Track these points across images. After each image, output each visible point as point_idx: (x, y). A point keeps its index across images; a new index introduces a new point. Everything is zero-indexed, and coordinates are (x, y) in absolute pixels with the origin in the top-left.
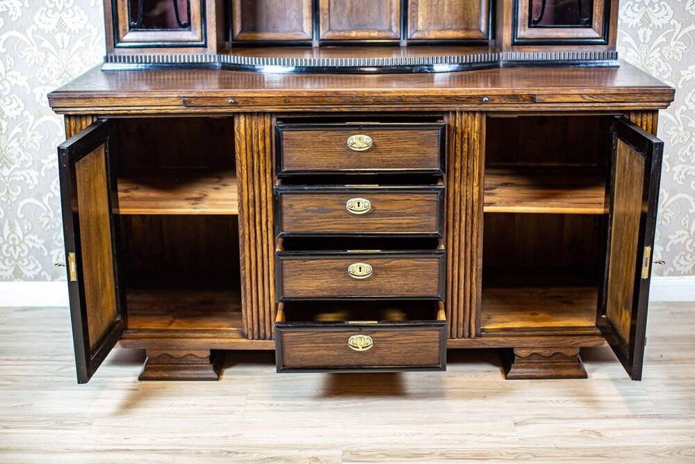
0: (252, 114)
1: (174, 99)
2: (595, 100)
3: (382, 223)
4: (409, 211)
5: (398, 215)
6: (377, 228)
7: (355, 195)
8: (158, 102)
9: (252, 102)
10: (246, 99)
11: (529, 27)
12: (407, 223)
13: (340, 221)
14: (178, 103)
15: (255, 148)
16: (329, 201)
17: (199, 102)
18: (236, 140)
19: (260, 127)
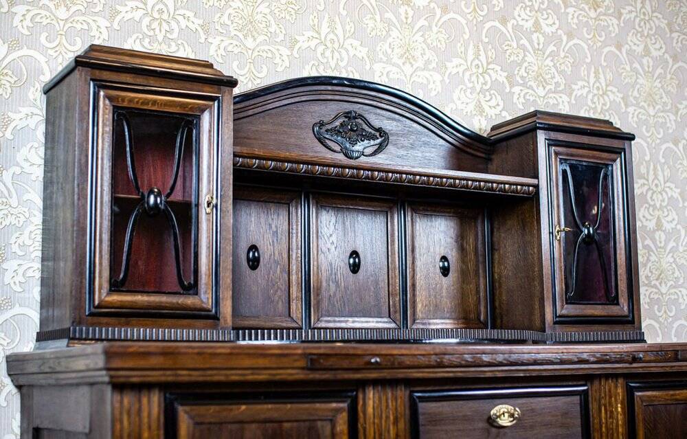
1: (296, 357)
9: (399, 363)
11: (567, 303)
14: (302, 363)
17: (331, 362)
18: (359, 426)
19: (392, 405)
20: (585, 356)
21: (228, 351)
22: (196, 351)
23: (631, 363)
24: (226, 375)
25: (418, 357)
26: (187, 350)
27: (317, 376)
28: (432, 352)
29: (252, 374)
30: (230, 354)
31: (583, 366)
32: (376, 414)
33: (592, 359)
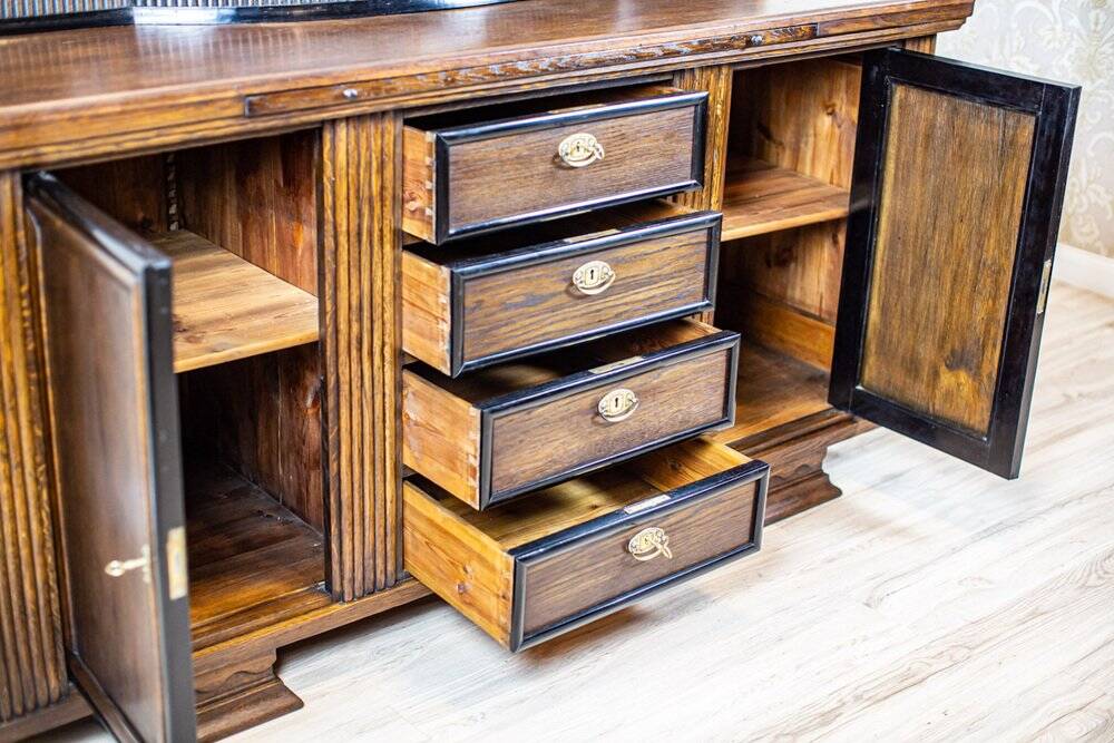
0: (360, 118)
1: (226, 103)
2: (888, 24)
3: (626, 304)
4: (667, 270)
5: (651, 281)
6: (617, 316)
7: (585, 258)
8: (192, 115)
9: (387, 91)
10: (375, 84)
12: (663, 294)
13: (560, 315)
14: (236, 110)
15: (365, 193)
16: (545, 281)
17: (281, 103)
18: (325, 180)
19: (376, 145)
20: (674, 47)
21: (118, 109)
22: (67, 116)
23: (743, 48)
24: (117, 144)
25: (419, 77)
26: (52, 117)
27: (260, 125)
28: (439, 69)
29: (158, 136)
30: (122, 113)
31: (670, 61)
32: (351, 161)
33: (685, 49)
